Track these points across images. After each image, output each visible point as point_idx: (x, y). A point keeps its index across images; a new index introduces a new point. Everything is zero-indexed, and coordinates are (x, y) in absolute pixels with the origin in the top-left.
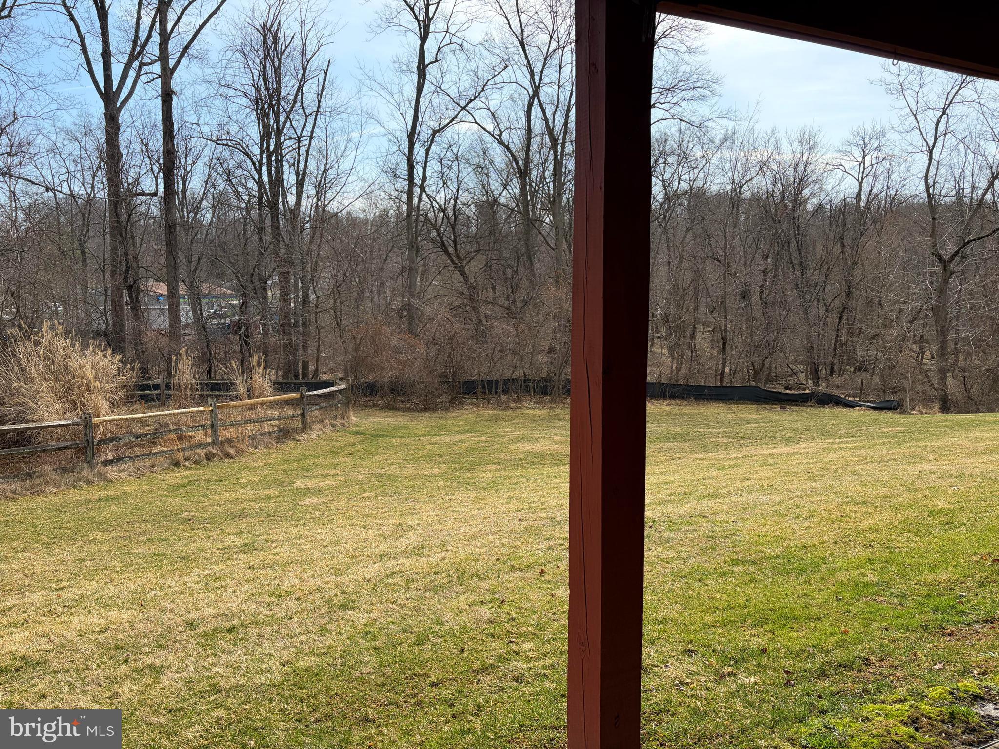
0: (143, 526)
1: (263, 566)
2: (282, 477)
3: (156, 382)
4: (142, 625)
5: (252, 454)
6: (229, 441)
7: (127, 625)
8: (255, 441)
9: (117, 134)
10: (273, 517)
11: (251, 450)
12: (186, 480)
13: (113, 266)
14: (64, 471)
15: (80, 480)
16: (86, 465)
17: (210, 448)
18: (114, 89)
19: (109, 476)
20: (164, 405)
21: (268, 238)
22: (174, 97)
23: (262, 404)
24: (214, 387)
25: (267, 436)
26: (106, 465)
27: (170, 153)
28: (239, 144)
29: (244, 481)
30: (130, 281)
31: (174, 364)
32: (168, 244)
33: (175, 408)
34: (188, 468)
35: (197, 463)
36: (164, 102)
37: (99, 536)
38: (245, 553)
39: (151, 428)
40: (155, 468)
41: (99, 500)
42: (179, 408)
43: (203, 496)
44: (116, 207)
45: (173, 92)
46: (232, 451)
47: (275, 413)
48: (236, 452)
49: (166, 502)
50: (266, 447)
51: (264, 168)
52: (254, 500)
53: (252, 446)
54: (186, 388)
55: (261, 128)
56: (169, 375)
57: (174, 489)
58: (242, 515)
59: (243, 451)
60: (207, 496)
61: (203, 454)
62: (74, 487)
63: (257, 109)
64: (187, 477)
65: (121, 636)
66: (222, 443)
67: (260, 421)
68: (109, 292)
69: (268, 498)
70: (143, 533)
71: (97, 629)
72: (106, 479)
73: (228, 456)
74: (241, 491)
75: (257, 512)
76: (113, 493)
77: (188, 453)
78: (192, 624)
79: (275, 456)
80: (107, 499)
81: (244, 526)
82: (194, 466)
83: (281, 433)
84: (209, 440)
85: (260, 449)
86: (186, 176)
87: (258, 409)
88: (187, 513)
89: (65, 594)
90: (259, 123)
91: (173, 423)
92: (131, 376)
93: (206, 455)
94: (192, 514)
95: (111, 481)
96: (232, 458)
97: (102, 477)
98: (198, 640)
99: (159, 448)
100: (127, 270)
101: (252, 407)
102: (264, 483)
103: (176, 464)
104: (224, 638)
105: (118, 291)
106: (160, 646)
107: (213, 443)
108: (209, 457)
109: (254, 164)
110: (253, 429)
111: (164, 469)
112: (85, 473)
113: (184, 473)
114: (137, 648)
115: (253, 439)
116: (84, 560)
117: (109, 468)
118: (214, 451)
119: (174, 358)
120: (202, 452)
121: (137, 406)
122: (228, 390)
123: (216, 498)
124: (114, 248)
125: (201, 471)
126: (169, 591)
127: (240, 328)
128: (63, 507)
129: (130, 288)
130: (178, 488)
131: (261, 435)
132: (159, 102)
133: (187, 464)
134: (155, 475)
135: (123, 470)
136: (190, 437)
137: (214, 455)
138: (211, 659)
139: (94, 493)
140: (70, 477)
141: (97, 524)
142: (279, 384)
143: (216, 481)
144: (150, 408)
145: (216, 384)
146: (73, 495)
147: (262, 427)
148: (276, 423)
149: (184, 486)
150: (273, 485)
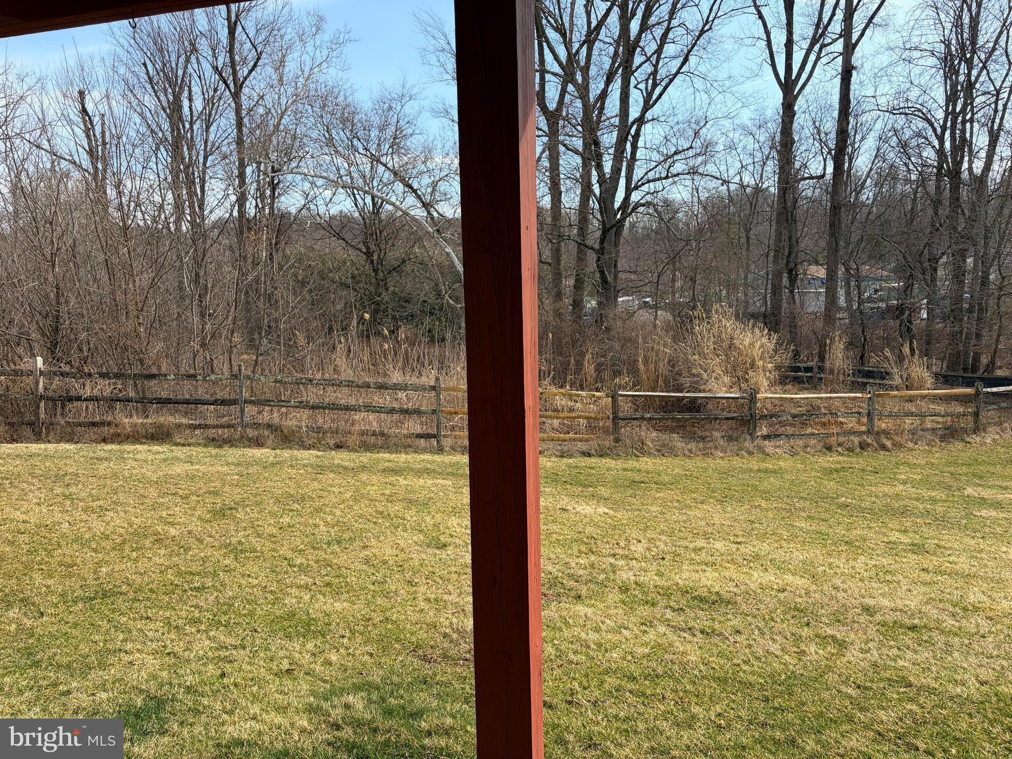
0: (801, 502)
1: (939, 572)
2: (948, 480)
3: (810, 364)
4: (817, 596)
5: (912, 450)
6: (886, 433)
7: (803, 592)
8: (916, 437)
9: (791, 123)
10: (942, 521)
11: (910, 445)
12: (839, 466)
13: (776, 251)
14: (730, 439)
15: (742, 450)
16: (748, 437)
17: (865, 437)
18: (793, 78)
19: (767, 450)
20: (815, 388)
21: (944, 211)
22: (854, 73)
23: (923, 397)
24: (869, 374)
25: (930, 432)
26: (765, 440)
27: (843, 134)
28: (919, 110)
29: (903, 477)
30: (792, 265)
31: (827, 348)
32: (832, 225)
33: (827, 393)
34: (840, 454)
35: (850, 450)
36: (843, 79)
37: (763, 504)
38: (915, 553)
39: (803, 410)
40: (809, 449)
41: (759, 470)
42: (830, 392)
43: (859, 485)
44: (784, 193)
45: (854, 68)
46: (889, 444)
47: (940, 408)
48: (893, 444)
49: (821, 484)
50: (928, 445)
51: (948, 133)
52: (917, 499)
53: (912, 441)
54: (838, 373)
55: (948, 88)
56: (822, 358)
57: (828, 472)
58: (904, 512)
59: (901, 445)
60: (863, 485)
61: (856, 442)
62: (738, 455)
63: (945, 66)
64: (839, 463)
65: (799, 600)
66: (878, 433)
67: (922, 416)
68: (770, 277)
69: (934, 501)
70: (803, 509)
71: (775, 587)
72: (764, 453)
73: (883, 447)
74: (901, 487)
75: (922, 513)
76: (771, 467)
77: (842, 439)
78: (868, 610)
79: (938, 456)
80: (766, 471)
81: (908, 524)
82: (846, 452)
83: (948, 432)
84: (863, 428)
85: (922, 446)
86: (853, 153)
87: (918, 402)
88: (843, 499)
89: (742, 548)
90: (946, 83)
91: (825, 407)
92: (785, 358)
93: (860, 443)
94: (849, 500)
95: (768, 455)
96: (888, 450)
97: (761, 450)
98: (877, 627)
99: (809, 430)
100: (790, 254)
101: (911, 399)
102: (926, 482)
103: (829, 448)
104: (906, 635)
105: (778, 275)
106: (839, 621)
107: (869, 432)
108: (863, 446)
109: (934, 130)
110: (913, 424)
111: (816, 451)
112: (747, 444)
113: (836, 458)
114: (817, 616)
115: (913, 434)
116: (753, 522)
117: (767, 442)
118: (869, 441)
119: (828, 342)
120: (856, 440)
121: (789, 387)
122: (883, 378)
123: (873, 489)
124: (779, 234)
125: (855, 459)
126: (839, 571)
127: (902, 313)
128: (730, 471)
129: (790, 271)
130: (831, 473)
131: (923, 430)
132: (837, 81)
133: (840, 449)
134: (808, 456)
135: (779, 446)
136: (841, 423)
137: (868, 445)
138: (895, 651)
139: (754, 464)
140: (734, 446)
141: (761, 491)
142: (944, 376)
143: (871, 472)
144: (802, 390)
145: (869, 371)
146: (737, 462)
147: (922, 422)
148: (940, 419)
149: (837, 471)
150: (938, 487)
